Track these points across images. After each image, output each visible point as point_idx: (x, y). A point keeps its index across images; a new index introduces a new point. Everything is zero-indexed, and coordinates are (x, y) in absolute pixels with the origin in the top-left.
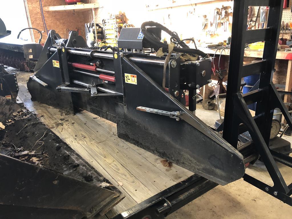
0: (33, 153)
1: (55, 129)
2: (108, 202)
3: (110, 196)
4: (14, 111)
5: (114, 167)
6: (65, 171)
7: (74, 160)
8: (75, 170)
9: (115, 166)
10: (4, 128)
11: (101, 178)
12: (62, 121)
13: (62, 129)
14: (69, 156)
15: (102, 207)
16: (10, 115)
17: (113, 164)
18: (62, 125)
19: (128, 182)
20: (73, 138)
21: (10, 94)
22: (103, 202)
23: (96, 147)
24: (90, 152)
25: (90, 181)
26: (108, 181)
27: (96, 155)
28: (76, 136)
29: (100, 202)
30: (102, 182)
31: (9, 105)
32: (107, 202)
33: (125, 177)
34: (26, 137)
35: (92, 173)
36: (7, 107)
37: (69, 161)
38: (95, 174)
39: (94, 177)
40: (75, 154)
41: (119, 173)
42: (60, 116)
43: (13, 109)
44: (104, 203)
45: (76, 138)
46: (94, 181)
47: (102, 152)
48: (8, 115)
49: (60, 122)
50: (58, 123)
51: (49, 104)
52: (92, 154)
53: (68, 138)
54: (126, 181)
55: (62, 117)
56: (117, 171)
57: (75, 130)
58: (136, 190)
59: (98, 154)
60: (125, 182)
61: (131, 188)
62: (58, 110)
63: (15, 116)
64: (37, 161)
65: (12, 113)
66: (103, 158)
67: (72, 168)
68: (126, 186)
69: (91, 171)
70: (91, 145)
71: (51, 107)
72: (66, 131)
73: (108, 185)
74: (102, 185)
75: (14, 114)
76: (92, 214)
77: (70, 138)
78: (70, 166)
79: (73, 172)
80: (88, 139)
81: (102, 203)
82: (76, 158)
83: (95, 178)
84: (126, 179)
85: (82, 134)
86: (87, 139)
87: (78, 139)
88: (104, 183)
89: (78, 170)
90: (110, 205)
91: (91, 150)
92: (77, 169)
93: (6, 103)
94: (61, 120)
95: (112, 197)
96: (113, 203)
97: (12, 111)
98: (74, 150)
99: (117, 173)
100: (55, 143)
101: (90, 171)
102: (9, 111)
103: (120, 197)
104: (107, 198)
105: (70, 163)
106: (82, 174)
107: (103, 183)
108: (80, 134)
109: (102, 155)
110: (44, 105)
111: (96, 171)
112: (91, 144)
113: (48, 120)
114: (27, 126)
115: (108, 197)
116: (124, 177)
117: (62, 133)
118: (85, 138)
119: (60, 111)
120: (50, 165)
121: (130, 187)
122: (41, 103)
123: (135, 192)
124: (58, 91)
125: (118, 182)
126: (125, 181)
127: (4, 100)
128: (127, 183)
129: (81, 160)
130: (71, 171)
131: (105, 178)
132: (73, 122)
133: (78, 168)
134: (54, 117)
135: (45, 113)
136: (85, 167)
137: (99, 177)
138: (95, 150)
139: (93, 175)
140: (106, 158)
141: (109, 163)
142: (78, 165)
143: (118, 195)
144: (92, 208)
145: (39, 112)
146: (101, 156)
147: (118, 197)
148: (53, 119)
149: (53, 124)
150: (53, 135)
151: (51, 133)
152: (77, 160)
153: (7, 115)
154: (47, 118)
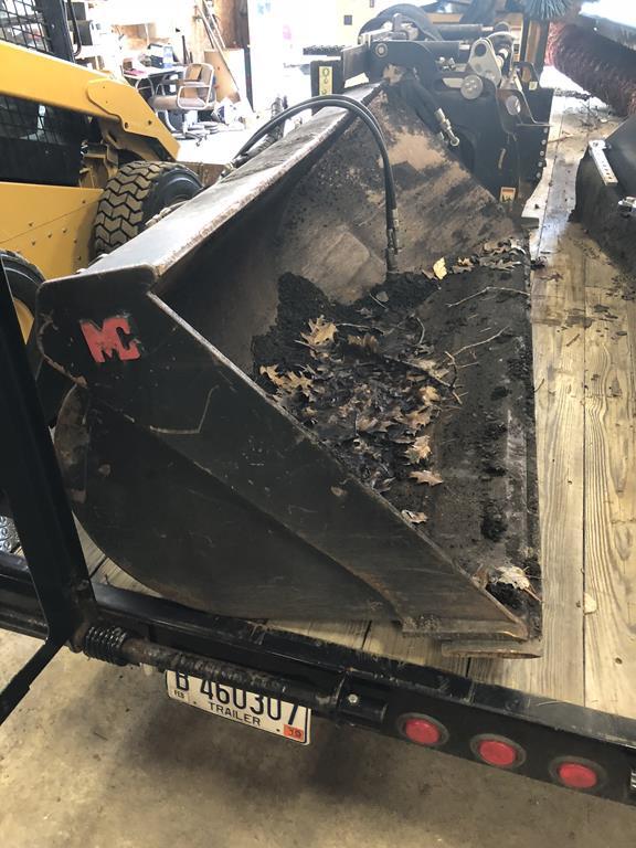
0: (438, 375)
1: (558, 328)
2: (480, 634)
3: (494, 620)
4: (493, 236)
5: (620, 539)
6: (463, 467)
7: (508, 450)
8: (483, 480)
9: (624, 539)
10: (441, 278)
11: (526, 552)
12: (596, 315)
13: (575, 339)
14: (504, 430)
15: (454, 631)
16: (475, 246)
17: (622, 529)
18: (585, 327)
19: (618, 619)
20: (580, 379)
21: (516, 186)
22: (464, 622)
23: (622, 443)
24: (590, 449)
25: (491, 538)
26: (533, 572)
27: (600, 471)
28: (595, 377)
29: (456, 618)
30: (517, 565)
31: (488, 216)
32: (475, 631)
33: (624, 593)
34: (461, 322)
35: (513, 519)
36: (482, 221)
37: (490, 446)
38: (524, 526)
39: (509, 533)
40: (528, 433)
41: (615, 568)
42: (604, 296)
43: (492, 230)
44: (465, 627)
45: (590, 384)
46: (498, 545)
47: (624, 470)
48: (473, 242)
49: (589, 313)
50: (581, 313)
51: (603, 244)
52: (590, 458)
53: (567, 373)
54: (615, 611)
55: (606, 301)
56: (617, 555)
57: (609, 358)
58: (619, 661)
59: (608, 469)
60: (608, 607)
61: (611, 642)
62: (616, 273)
63: (486, 253)
64: (432, 401)
65: (484, 241)
66: (612, 488)
67: (484, 470)
68: (600, 625)
69: (521, 510)
70: (615, 429)
71: (603, 256)
72: (582, 348)
73: (524, 583)
74: (508, 573)
75: (487, 247)
76: (417, 631)
77: (572, 375)
78: (483, 460)
79: (475, 482)
80: (622, 404)
81: (459, 622)
82: (518, 449)
83: (508, 538)
84: (621, 605)
85: (616, 380)
86: (617, 406)
87: (590, 391)
88: (518, 572)
89: (490, 484)
90: (482, 644)
91: (600, 443)
92: (490, 480)
93: (481, 210)
94: (599, 308)
95: (498, 629)
96: (492, 645)
97: (487, 235)
98: (534, 421)
99: (610, 566)
100: (507, 374)
101: (518, 508)
102: (480, 235)
103: (523, 645)
104: (483, 619)
105: (488, 453)
106: (487, 504)
107: (515, 569)
108: (611, 378)
109: (616, 477)
110: (591, 244)
111: (532, 522)
112: (617, 425)
113: (560, 295)
114: (486, 293)
115: (487, 620)
116: (620, 590)
117: (565, 350)
118: (615, 396)
119: (615, 280)
120: (446, 430)
121: (609, 633)
122: (587, 232)
123: (611, 662)
124: (622, 215)
125: (586, 594)
126: (614, 606)
127: (483, 199)
128: (610, 617)
129: (522, 462)
130: (475, 477)
131: (535, 559)
132: (625, 328)
133: (495, 479)
134: (584, 293)
135: (573, 270)
136: (512, 490)
137: (523, 543)
138: (610, 451)
139: (512, 526)
140: (620, 497)
141: (616, 517)
142: (501, 473)
143: (522, 634)
144: (427, 616)
145: (560, 260)
146: (610, 482)
147: (520, 641)
148: (579, 295)
149: (563, 314)
150: (523, 346)
151: (521, 339)
152: (511, 456)
153: (468, 243)
154: (566, 287)
